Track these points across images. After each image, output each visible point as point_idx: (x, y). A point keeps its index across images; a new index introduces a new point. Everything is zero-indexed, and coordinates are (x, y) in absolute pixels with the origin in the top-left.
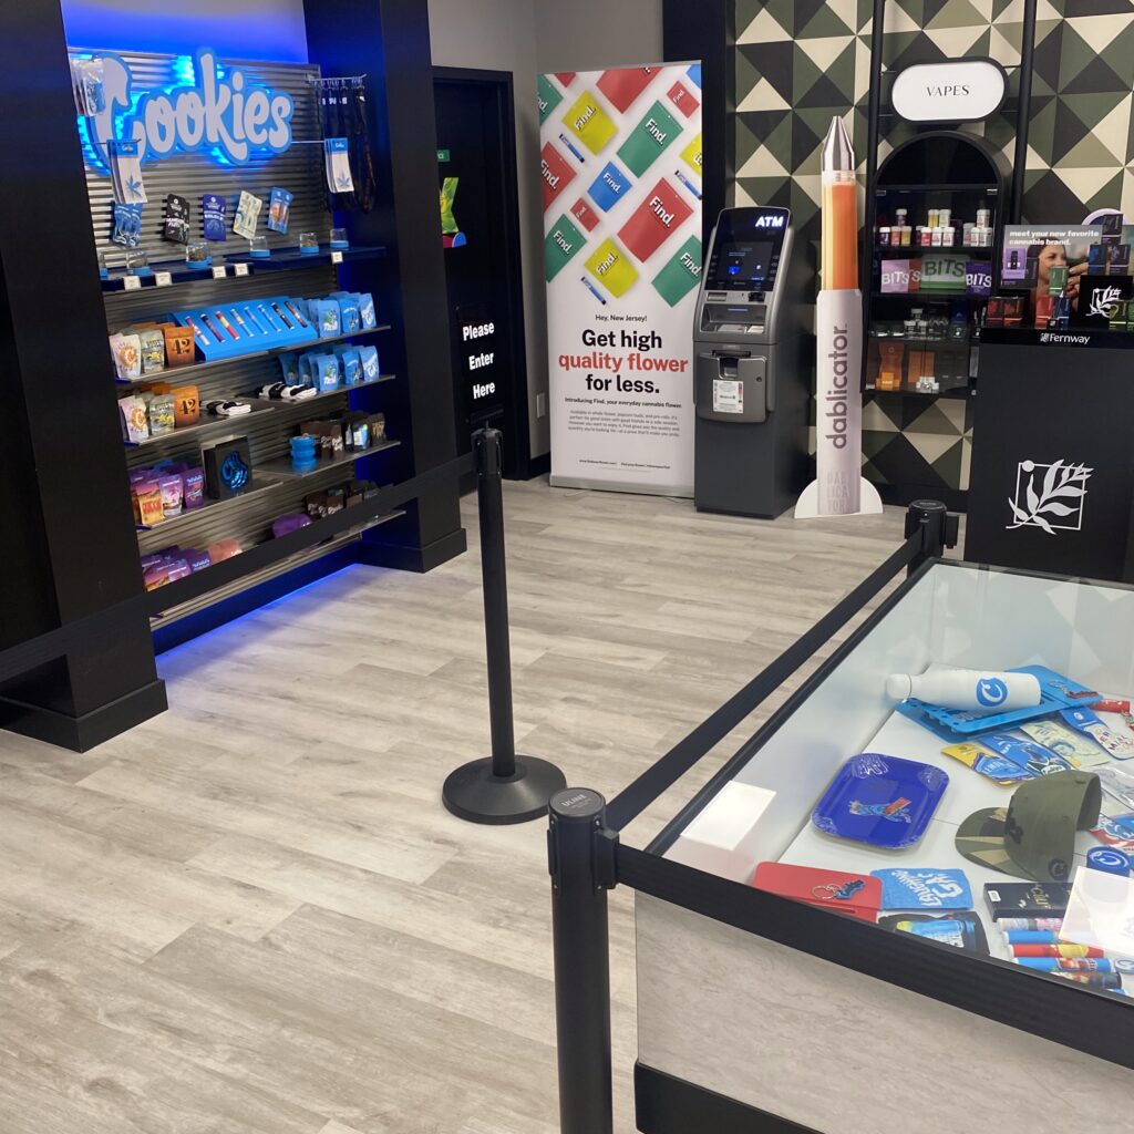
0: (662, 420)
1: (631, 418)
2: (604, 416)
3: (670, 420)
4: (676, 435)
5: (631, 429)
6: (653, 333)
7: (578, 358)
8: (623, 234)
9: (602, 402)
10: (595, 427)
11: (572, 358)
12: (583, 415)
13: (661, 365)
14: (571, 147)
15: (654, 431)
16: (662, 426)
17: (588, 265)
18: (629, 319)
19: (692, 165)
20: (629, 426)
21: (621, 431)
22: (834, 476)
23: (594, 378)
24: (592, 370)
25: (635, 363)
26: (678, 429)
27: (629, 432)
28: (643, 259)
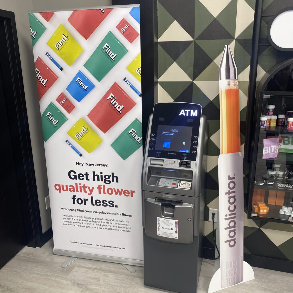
0: (120, 223)
1: (101, 221)
2: (84, 219)
3: (125, 223)
4: (128, 231)
5: (101, 227)
6: (113, 174)
7: (67, 186)
8: (91, 115)
9: (83, 211)
10: (79, 224)
11: (63, 186)
12: (72, 218)
13: (118, 192)
14: (53, 61)
15: (115, 228)
16: (120, 226)
17: (69, 133)
18: (97, 165)
19: (134, 74)
20: (100, 225)
21: (95, 228)
22: (229, 264)
23: (77, 198)
24: (75, 193)
25: (102, 190)
26: (130, 228)
27: (100, 228)
28: (105, 131)
